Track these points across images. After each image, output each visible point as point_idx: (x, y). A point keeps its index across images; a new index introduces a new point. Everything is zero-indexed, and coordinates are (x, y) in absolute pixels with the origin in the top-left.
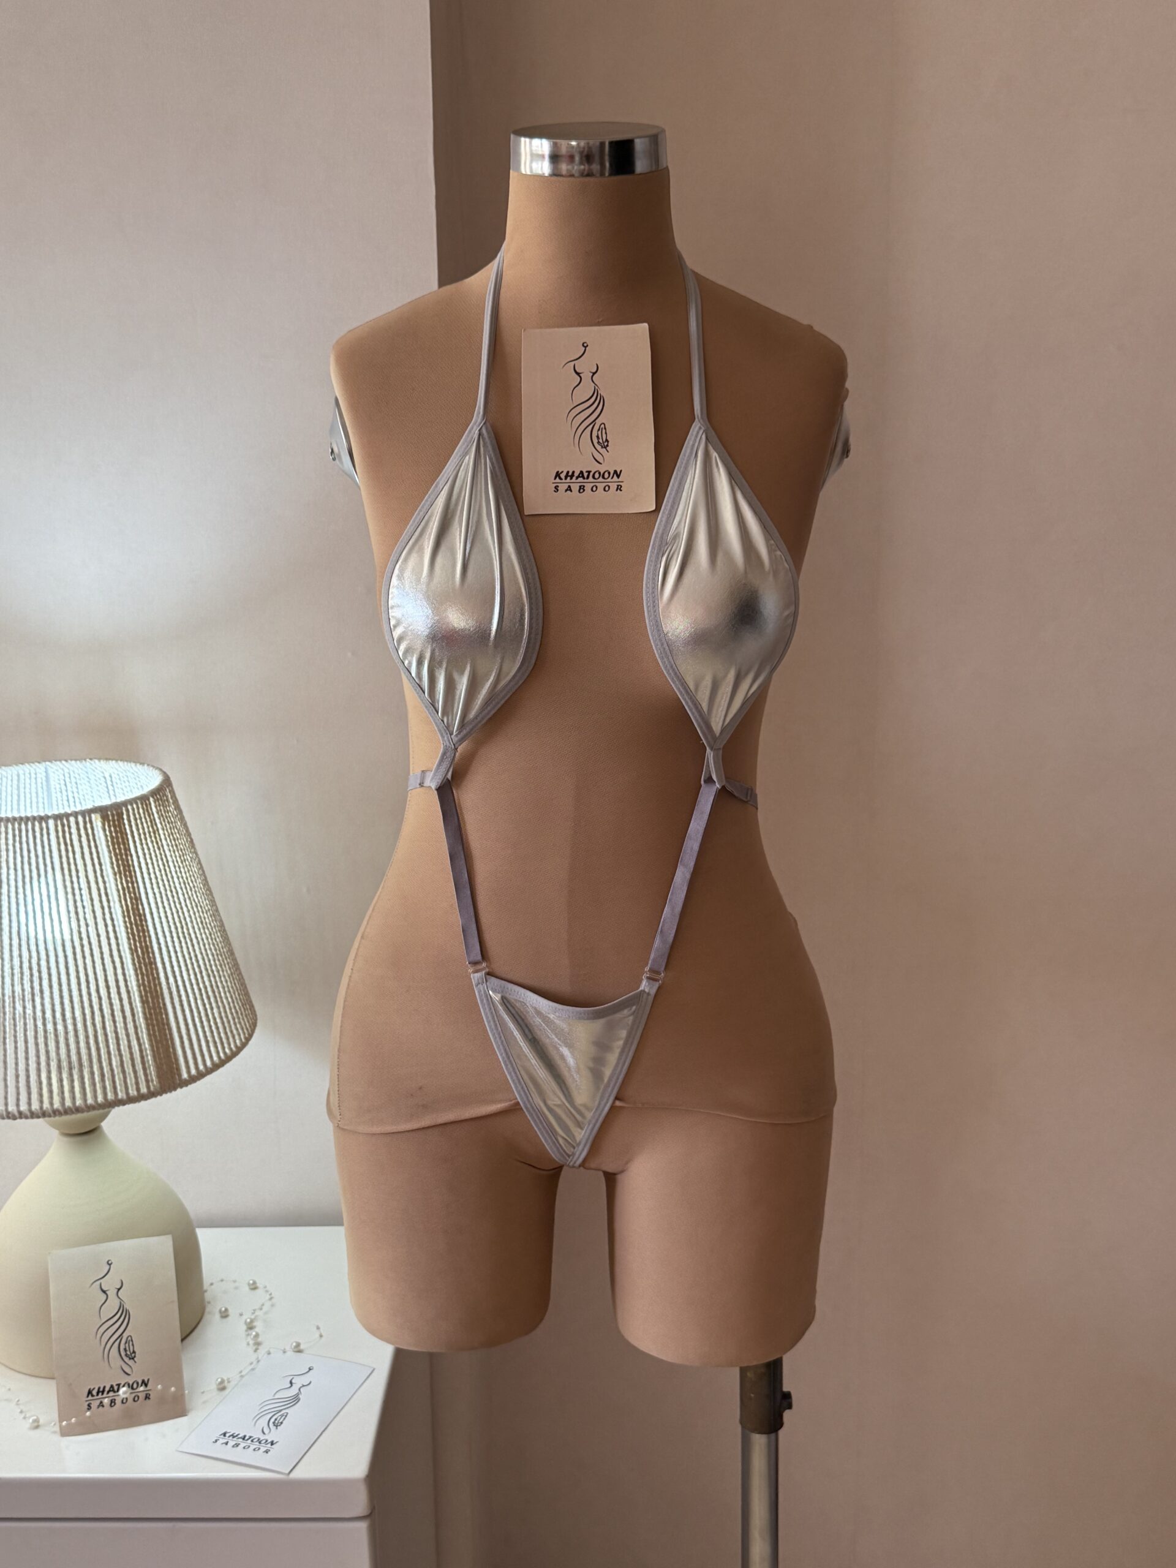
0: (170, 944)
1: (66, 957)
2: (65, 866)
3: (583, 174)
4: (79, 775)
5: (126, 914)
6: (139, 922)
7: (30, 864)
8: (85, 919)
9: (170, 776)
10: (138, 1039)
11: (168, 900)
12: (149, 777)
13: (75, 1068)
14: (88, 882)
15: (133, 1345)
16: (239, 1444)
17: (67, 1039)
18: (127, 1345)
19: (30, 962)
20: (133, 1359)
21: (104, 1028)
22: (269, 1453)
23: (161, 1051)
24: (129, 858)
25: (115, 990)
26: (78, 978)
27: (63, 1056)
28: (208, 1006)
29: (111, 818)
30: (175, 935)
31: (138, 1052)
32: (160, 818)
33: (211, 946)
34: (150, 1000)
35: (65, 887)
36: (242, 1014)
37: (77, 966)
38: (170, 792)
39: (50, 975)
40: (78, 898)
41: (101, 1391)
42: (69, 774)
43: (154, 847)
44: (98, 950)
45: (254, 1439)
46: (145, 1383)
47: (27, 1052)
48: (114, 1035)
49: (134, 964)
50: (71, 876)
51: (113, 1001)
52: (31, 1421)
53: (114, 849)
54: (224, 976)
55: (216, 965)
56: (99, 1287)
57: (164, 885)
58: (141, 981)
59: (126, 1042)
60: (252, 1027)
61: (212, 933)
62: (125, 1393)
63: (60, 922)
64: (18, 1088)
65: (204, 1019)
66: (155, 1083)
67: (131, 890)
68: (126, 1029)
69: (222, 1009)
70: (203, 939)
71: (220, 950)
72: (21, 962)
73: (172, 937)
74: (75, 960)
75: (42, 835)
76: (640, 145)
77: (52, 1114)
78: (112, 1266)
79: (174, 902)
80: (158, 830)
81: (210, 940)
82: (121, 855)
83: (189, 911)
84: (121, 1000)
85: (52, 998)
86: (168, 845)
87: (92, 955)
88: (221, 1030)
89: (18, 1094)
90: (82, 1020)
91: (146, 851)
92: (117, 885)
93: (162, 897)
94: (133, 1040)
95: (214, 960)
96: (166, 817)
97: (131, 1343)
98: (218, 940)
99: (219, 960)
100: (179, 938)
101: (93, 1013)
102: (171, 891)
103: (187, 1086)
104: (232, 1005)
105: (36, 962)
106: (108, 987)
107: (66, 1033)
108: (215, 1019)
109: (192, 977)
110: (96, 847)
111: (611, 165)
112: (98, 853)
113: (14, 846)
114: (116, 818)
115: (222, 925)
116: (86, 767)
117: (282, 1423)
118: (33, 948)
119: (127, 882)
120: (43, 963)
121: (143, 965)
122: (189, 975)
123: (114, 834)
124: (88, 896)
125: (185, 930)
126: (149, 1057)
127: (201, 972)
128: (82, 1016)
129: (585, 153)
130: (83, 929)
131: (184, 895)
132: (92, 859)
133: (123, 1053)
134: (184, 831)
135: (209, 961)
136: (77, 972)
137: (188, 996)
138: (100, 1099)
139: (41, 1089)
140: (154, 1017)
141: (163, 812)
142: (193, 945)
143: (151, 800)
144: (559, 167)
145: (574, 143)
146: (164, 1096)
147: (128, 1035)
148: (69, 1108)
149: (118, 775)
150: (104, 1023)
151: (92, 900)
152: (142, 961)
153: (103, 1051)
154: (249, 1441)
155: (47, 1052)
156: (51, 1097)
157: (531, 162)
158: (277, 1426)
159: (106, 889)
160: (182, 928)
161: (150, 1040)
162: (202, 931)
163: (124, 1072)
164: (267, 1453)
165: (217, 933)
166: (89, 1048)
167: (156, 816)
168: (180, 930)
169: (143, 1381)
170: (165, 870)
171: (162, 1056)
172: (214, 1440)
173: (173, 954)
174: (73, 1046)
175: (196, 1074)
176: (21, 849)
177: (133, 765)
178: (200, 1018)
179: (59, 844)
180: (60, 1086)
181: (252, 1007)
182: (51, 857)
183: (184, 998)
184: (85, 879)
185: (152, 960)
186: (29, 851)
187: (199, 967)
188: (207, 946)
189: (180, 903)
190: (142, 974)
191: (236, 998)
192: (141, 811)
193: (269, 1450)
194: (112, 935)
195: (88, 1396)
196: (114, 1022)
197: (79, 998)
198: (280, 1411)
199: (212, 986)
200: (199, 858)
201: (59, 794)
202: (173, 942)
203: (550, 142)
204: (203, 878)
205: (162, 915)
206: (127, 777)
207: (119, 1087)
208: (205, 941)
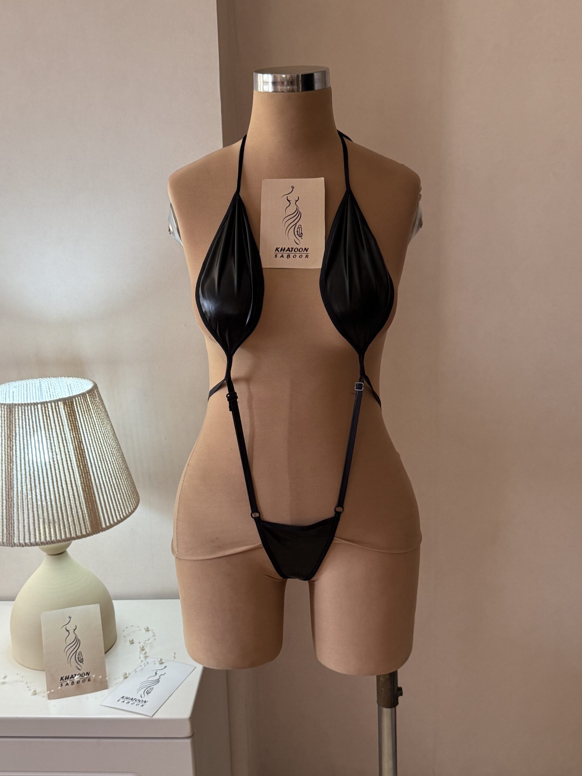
0: (96, 464)
1: (47, 469)
2: (46, 426)
3: (289, 91)
4: (55, 384)
5: (75, 449)
6: (81, 453)
7: (29, 426)
8: (56, 452)
9: (97, 384)
10: (81, 509)
11: (95, 442)
12: (87, 385)
13: (51, 523)
14: (57, 434)
15: (82, 656)
16: (130, 702)
17: (47, 509)
18: (79, 656)
19: (30, 472)
20: (82, 662)
21: (65, 503)
22: (144, 706)
23: (92, 514)
24: (77, 423)
25: (70, 485)
26: (52, 479)
27: (46, 517)
28: (115, 493)
29: (67, 404)
30: (99, 459)
31: (81, 515)
32: (91, 404)
33: (117, 465)
34: (87, 490)
35: (46, 436)
36: (132, 497)
37: (52, 474)
38: (96, 392)
39: (39, 478)
40: (52, 441)
41: (67, 678)
42: (51, 384)
43: (88, 417)
44: (62, 466)
45: (136, 700)
46: (88, 674)
47: (28, 515)
48: (70, 507)
49: (79, 473)
50: (49, 431)
51: (69, 490)
52: (32, 691)
53: (69, 418)
54: (123, 479)
55: (119, 474)
56: (65, 628)
57: (94, 436)
58: (82, 481)
59: (75, 510)
60: (137, 503)
61: (117, 458)
62: (77, 678)
63: (44, 453)
64: (24, 532)
65: (113, 499)
66: (89, 529)
67: (78, 438)
68: (75, 504)
69: (122, 495)
70: (112, 462)
71: (121, 467)
72: (26, 472)
73: (97, 460)
74: (51, 471)
75: (35, 412)
76: (316, 76)
77: (41, 544)
78: (71, 619)
79: (99, 444)
80: (90, 409)
81: (116, 462)
82: (73, 421)
83: (105, 448)
84: (73, 490)
85: (40, 489)
86: (95, 417)
87: (59, 469)
88: (121, 505)
89: (25, 535)
90: (54, 499)
91: (85, 419)
92: (71, 436)
93: (92, 441)
94: (79, 510)
95: (118, 471)
96: (95, 403)
97: (81, 655)
98: (120, 462)
99: (120, 471)
100: (101, 460)
101: (59, 496)
102: (97, 439)
103: (105, 531)
104: (127, 492)
105: (33, 472)
106: (67, 484)
107: (47, 506)
108: (118, 499)
109: (107, 479)
110: (61, 417)
111: (302, 86)
112: (61, 420)
113: (22, 417)
114: (70, 404)
115: (123, 455)
116: (59, 381)
117: (150, 692)
118: (31, 465)
119: (76, 434)
120: (36, 473)
121: (83, 473)
122: (106, 478)
123: (69, 411)
124: (57, 441)
125: (104, 457)
126: (87, 517)
127: (111, 477)
128: (54, 498)
129: (290, 80)
130: (55, 457)
131: (103, 440)
132: (59, 423)
133: (74, 515)
134: (104, 410)
135: (116, 472)
136: (52, 477)
137: (105, 488)
138: (63, 537)
139: (35, 532)
140: (89, 498)
141: (93, 401)
142: (108, 464)
143: (87, 395)
144: (277, 87)
145: (284, 76)
146: (94, 535)
147: (76, 507)
148: (49, 541)
149: (74, 384)
150: (65, 501)
151: (59, 442)
152: (83, 472)
153: (64, 514)
154: (134, 701)
155: (38, 515)
156: (40, 536)
157: (263, 85)
158: (148, 694)
159: (65, 437)
160: (102, 456)
161: (87, 509)
162: (112, 457)
163: (74, 524)
164: (142, 706)
165: (119, 458)
166: (58, 513)
167: (89, 402)
168: (101, 457)
169: (87, 673)
170: (94, 428)
171: (93, 516)
172: (118, 700)
173: (98, 468)
174: (50, 512)
175: (109, 525)
176: (25, 419)
177: (80, 379)
178: (111, 499)
179: (43, 416)
180: (44, 531)
181: (137, 494)
182: (39, 422)
183: (103, 489)
184: (56, 433)
185: (88, 471)
186: (29, 419)
187: (111, 474)
188: (115, 465)
189: (101, 444)
190: (83, 478)
191: (129, 490)
192: (82, 400)
193: (144, 705)
194: (68, 459)
195: (61, 680)
196: (70, 500)
197: (53, 489)
198: (150, 686)
199: (117, 484)
200: (111, 423)
201: (46, 393)
202: (98, 462)
203: (272, 75)
204: (113, 432)
205: (93, 450)
206: (78, 385)
207: (72, 532)
208: (114, 462)
